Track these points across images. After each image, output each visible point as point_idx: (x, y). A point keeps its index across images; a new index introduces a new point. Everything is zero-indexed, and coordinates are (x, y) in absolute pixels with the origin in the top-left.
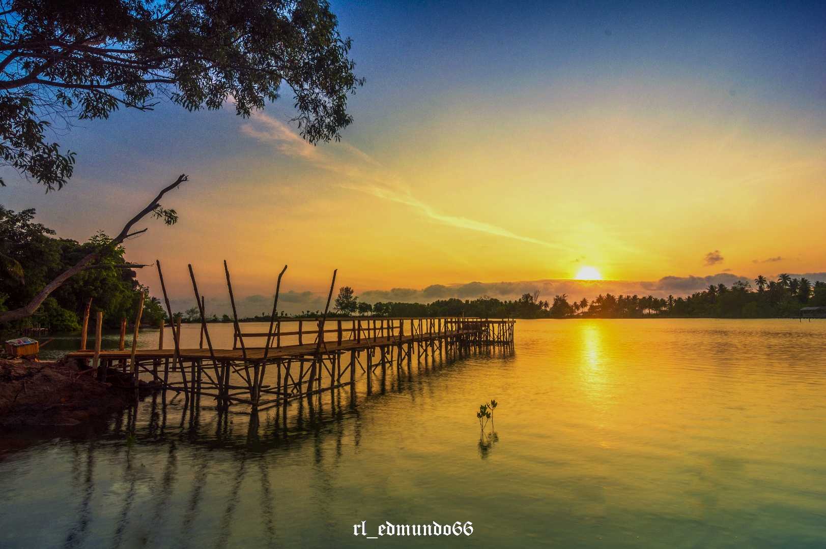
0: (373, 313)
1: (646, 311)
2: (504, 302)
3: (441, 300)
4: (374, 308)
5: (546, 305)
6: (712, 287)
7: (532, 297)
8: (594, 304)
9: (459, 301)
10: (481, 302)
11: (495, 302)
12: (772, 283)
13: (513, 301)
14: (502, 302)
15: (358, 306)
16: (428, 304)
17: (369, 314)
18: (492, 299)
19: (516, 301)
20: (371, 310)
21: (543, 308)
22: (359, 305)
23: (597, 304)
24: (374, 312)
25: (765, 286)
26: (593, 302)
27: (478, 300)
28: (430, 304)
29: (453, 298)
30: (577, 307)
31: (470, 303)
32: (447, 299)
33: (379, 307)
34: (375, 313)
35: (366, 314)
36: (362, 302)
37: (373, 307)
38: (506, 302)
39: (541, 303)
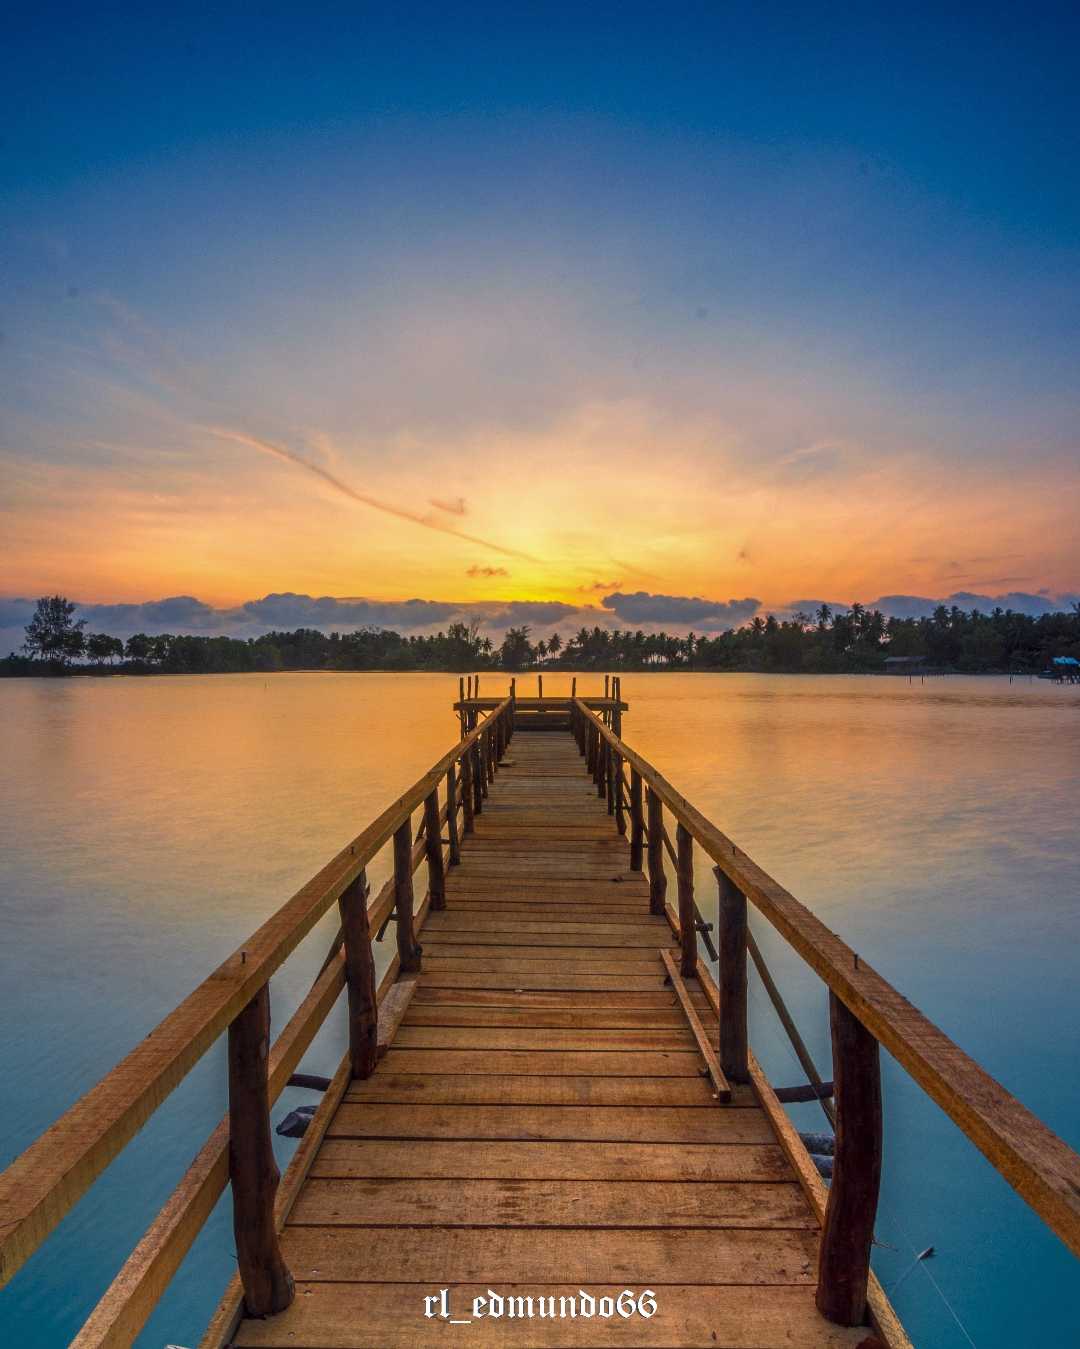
0: (125, 659)
1: (655, 658)
2: (409, 638)
3: (280, 631)
4: (127, 647)
5: (487, 645)
6: (757, 621)
7: (466, 631)
8: (574, 646)
9: (317, 635)
10: (365, 638)
11: (391, 639)
12: (838, 617)
13: (426, 638)
14: (405, 639)
15: (87, 642)
16: (251, 640)
17: (116, 660)
18: (385, 633)
19: (432, 638)
20: (120, 652)
21: (481, 651)
22: (91, 641)
23: (578, 646)
24: (127, 656)
25: (829, 621)
26: (571, 641)
27: (358, 634)
28: (255, 640)
29: (305, 628)
30: (542, 650)
31: (341, 638)
32: (293, 631)
33: (138, 645)
34: (130, 659)
35: (107, 661)
36: (97, 634)
37: (125, 644)
38: (413, 638)
39: (478, 641)
